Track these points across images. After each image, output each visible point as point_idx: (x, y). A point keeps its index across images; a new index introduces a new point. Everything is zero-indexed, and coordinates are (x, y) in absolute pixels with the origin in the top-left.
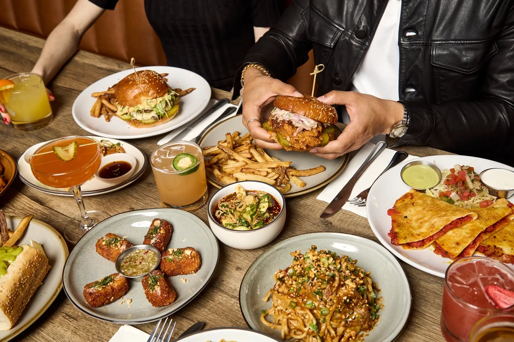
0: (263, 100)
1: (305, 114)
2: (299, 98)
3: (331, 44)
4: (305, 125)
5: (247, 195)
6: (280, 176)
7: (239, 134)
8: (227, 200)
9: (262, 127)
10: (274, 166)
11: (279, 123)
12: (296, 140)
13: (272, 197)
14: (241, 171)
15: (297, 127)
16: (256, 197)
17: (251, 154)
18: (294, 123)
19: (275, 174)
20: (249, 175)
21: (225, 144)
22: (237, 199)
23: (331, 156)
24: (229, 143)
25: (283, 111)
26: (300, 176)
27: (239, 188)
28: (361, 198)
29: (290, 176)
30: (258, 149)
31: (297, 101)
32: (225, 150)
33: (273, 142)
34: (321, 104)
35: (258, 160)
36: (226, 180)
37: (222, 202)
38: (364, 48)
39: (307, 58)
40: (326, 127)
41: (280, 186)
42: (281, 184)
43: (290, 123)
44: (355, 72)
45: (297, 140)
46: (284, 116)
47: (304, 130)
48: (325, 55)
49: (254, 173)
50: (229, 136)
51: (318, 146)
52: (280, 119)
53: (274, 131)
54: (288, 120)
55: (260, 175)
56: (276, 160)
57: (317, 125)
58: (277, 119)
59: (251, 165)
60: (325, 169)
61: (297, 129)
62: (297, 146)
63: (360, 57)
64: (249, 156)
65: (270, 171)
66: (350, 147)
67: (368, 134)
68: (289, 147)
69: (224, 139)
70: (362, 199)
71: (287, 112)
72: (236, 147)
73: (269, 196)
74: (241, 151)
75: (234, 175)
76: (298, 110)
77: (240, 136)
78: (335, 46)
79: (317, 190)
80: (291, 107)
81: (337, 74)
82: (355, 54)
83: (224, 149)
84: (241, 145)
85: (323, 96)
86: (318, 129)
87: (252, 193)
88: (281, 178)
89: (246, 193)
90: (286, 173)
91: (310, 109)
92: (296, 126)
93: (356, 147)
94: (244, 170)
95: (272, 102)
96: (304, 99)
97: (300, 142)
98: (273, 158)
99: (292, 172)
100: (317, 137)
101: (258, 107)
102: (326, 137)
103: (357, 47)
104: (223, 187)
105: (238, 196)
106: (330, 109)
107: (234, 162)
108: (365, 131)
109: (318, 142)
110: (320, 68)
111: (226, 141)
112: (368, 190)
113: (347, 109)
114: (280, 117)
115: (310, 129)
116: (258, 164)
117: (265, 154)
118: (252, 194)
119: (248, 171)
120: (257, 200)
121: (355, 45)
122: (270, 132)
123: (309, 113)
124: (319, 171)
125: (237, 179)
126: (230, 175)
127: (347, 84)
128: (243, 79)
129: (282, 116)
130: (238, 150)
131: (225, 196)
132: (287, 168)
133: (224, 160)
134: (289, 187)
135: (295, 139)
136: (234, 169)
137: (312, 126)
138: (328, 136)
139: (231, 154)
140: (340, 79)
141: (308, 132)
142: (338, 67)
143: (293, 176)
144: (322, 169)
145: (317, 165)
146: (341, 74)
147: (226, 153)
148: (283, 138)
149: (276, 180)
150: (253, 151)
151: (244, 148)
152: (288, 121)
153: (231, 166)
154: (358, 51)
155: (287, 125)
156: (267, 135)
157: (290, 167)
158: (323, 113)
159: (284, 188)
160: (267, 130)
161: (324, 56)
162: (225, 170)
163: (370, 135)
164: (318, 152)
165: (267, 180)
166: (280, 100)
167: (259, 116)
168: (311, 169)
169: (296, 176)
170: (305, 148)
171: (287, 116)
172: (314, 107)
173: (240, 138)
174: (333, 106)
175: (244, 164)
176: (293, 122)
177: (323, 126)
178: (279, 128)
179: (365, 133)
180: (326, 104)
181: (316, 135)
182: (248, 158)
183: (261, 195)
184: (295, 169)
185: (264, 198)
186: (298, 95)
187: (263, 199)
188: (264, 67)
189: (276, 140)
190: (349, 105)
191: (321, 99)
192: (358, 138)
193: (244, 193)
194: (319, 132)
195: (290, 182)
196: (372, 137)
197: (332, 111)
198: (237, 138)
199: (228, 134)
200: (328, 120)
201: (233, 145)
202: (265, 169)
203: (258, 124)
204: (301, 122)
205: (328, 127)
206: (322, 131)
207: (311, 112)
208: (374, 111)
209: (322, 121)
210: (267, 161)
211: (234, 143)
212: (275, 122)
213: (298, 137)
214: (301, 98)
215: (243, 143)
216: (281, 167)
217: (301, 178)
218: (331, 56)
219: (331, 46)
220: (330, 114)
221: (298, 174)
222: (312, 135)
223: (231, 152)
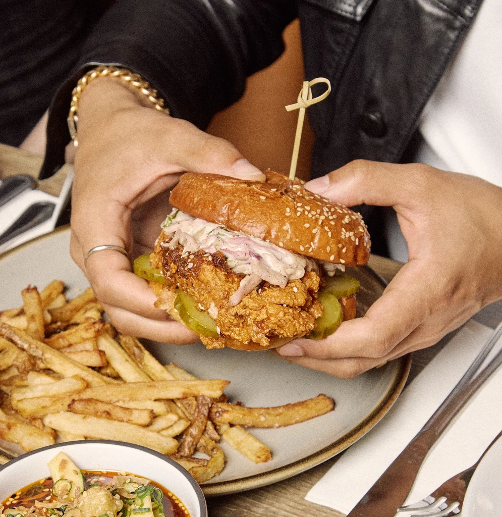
0: (137, 187)
1: (268, 233)
2: (249, 183)
3: (355, 8)
4: (267, 269)
5: (88, 486)
6: (191, 425)
7: (65, 289)
8: (25, 501)
9: (132, 270)
10: (175, 392)
11: (185, 262)
12: (236, 315)
13: (165, 493)
14: (70, 408)
15: (242, 276)
16: (114, 493)
17: (102, 353)
18: (232, 262)
19: (174, 417)
20: (93, 420)
21: (22, 322)
22: (54, 497)
23: (348, 367)
24: (33, 318)
25: (199, 224)
26: (253, 427)
27: (63, 464)
28: (443, 500)
29: (224, 428)
30: (124, 339)
31: (244, 191)
32: (19, 342)
33: (167, 317)
34: (318, 202)
35: (123, 375)
36: (22, 436)
37: (6, 507)
38: (458, 24)
39: (281, 48)
40: (332, 274)
41: (190, 458)
42: (196, 450)
43: (220, 262)
44: (428, 96)
45: (241, 316)
46: (202, 238)
47: (263, 284)
48: (338, 43)
49: (108, 414)
50: (34, 294)
51: (306, 337)
52: (190, 247)
53: (171, 285)
54: (213, 251)
55: (129, 421)
56: (179, 374)
57: (306, 269)
58: (179, 246)
59: (101, 389)
60: (334, 404)
61: (243, 282)
62: (239, 335)
63: (446, 51)
64: (95, 361)
65: (159, 408)
66: (406, 340)
67: (464, 298)
68: (216, 337)
69: (17, 303)
70: (449, 502)
71: (210, 227)
72: (55, 332)
73: (155, 490)
74: (70, 345)
75: (47, 421)
76: (245, 221)
77: (69, 295)
78: (367, 16)
79: (307, 472)
80: (224, 210)
81: (372, 103)
82: (431, 41)
83: (16, 339)
84: (69, 325)
85: (326, 178)
86: (308, 283)
87: (102, 479)
88: (194, 431)
89: (85, 479)
90: (210, 417)
91: (283, 218)
92: (238, 270)
93: (427, 339)
94: (78, 406)
95: (166, 192)
96: (266, 184)
97: (249, 321)
98: (171, 367)
99: (230, 414)
100: (303, 308)
101: (121, 208)
102: (331, 308)
103: (438, 19)
104: (12, 459)
105: (58, 488)
106: (346, 220)
107: (45, 379)
108: (455, 289)
109: (305, 324)
110: (317, 90)
111: (22, 313)
112: (467, 475)
113: (400, 219)
114: (190, 241)
115: (282, 282)
116: (124, 388)
117: (147, 354)
118: (101, 485)
119: (91, 407)
120: (119, 504)
121: (431, 15)
122: (156, 288)
123: (280, 230)
124: (314, 413)
125: (55, 434)
126: (34, 419)
127: (403, 133)
128: (75, 113)
129: (195, 238)
130: (62, 343)
131: (17, 489)
132: (215, 401)
133: (14, 372)
134: (220, 460)
135: (233, 311)
136: (47, 402)
137: (289, 271)
138: (338, 305)
139: (38, 353)
140: (382, 119)
141: (276, 293)
142: (378, 82)
143: (231, 425)
144: (325, 404)
145: (309, 392)
146: (385, 104)
147: (23, 350)
148: (196, 308)
149: (178, 437)
150: (107, 344)
151: (80, 335)
152: (213, 256)
153: (38, 392)
154: (441, 35)
155: (211, 267)
156: (146, 297)
157: (226, 399)
158: (324, 233)
159: (205, 464)
160: (148, 282)
161: (334, 46)
162: (21, 406)
163: (471, 302)
164: (306, 355)
165: (150, 437)
166: (189, 186)
167: (124, 236)
168: (288, 406)
169: (242, 426)
170: (265, 342)
171: (212, 240)
172: (296, 211)
173: (67, 302)
174: (355, 208)
175: (79, 385)
176: (231, 258)
177: (323, 273)
178: (184, 276)
179: (457, 297)
180: (334, 205)
181: (301, 301)
182: (93, 368)
183: (131, 488)
184: (239, 404)
185: (141, 498)
186: (247, 172)
187: (138, 502)
188: (144, 79)
189: (175, 313)
190: (407, 207)
191: (320, 187)
192: (431, 312)
193: (79, 481)
194: (310, 292)
195: (223, 445)
196: (477, 308)
197: (351, 226)
198: (59, 302)
199: (28, 290)
200: (339, 255)
201: (46, 326)
202: (145, 404)
203: (120, 260)
204: (254, 259)
205: (339, 275)
206: (321, 288)
207: (287, 227)
208: (483, 227)
209: (322, 256)
210: (151, 379)
211: (49, 318)
212: (170, 256)
213: (245, 307)
214: (257, 183)
215: (79, 317)
216: (196, 398)
217: (257, 432)
218: (355, 45)
219: (355, 14)
220: (345, 234)
221: (248, 421)
222: (289, 301)
223: (39, 349)
